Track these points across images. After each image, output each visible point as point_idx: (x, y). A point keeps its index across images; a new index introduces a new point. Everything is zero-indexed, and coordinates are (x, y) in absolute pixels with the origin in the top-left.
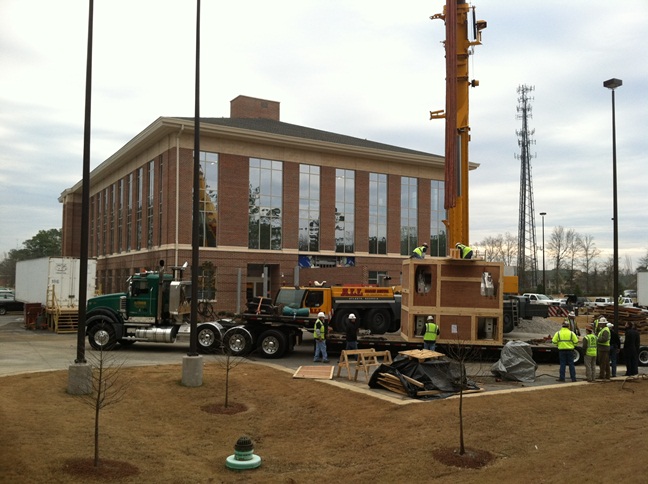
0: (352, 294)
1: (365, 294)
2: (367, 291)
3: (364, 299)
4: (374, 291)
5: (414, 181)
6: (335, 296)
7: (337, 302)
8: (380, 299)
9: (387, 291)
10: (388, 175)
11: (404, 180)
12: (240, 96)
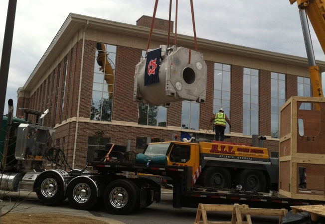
0: (222, 152)
1: (237, 152)
2: (239, 150)
3: (236, 158)
4: (247, 150)
5: (283, 77)
6: (204, 152)
7: (205, 158)
8: (254, 159)
9: (261, 152)
10: (260, 70)
11: (274, 75)
12: (144, 16)
